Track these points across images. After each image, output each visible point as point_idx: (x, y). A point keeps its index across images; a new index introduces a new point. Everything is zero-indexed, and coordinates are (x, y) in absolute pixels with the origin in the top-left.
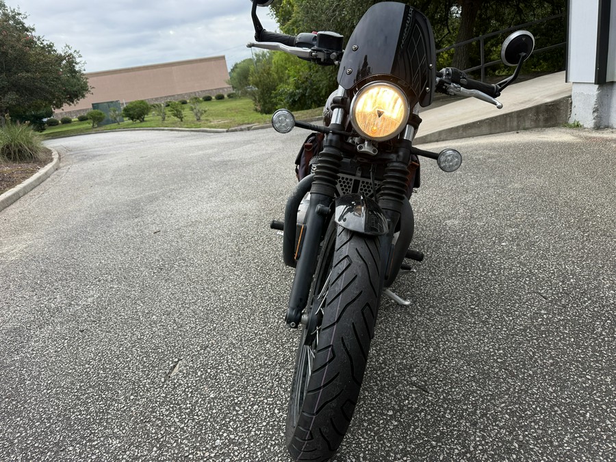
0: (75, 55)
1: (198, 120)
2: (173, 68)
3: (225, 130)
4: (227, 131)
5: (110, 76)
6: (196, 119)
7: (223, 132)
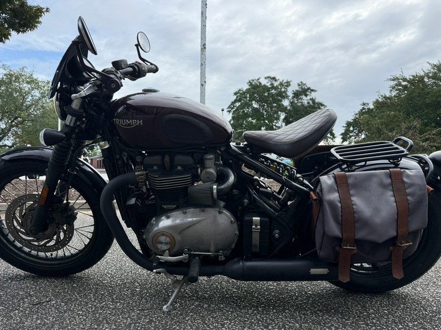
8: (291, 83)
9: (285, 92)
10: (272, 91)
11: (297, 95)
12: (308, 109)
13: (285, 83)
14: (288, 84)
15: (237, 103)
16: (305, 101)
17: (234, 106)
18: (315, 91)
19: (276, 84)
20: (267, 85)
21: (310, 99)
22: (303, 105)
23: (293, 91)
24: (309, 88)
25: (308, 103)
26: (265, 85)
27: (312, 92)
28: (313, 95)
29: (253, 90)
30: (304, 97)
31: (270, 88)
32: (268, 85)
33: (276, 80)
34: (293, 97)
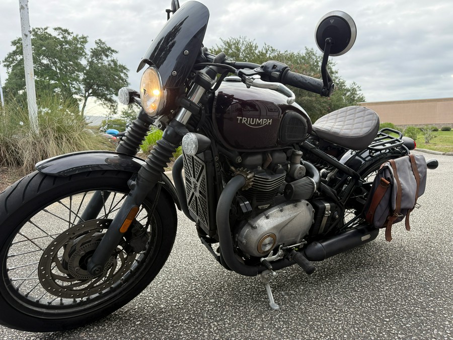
0: (357, 89)
1: (426, 142)
2: (438, 103)
3: (442, 153)
4: (444, 154)
5: (385, 105)
6: (425, 142)
7: (440, 154)
8: (88, 39)
9: (81, 49)
10: (66, 46)
11: (96, 54)
12: (112, 71)
13: (80, 38)
14: (84, 40)
15: (18, 56)
16: (105, 62)
17: (13, 60)
18: (117, 52)
19: (69, 38)
20: (58, 37)
21: (112, 61)
22: (104, 67)
23: (92, 49)
24: (109, 49)
25: (109, 65)
26: (55, 37)
27: (113, 53)
28: (114, 56)
29: (40, 42)
30: (104, 58)
31: (63, 42)
32: (60, 37)
33: (69, 34)
34: (92, 57)
